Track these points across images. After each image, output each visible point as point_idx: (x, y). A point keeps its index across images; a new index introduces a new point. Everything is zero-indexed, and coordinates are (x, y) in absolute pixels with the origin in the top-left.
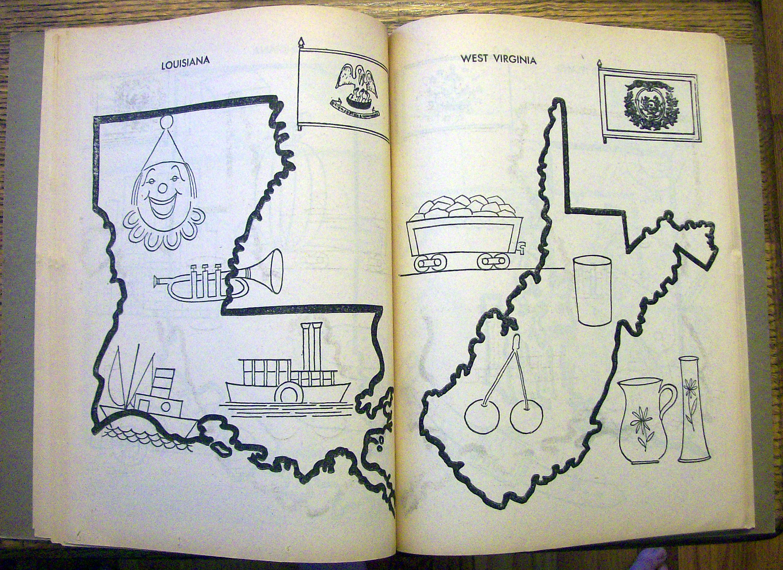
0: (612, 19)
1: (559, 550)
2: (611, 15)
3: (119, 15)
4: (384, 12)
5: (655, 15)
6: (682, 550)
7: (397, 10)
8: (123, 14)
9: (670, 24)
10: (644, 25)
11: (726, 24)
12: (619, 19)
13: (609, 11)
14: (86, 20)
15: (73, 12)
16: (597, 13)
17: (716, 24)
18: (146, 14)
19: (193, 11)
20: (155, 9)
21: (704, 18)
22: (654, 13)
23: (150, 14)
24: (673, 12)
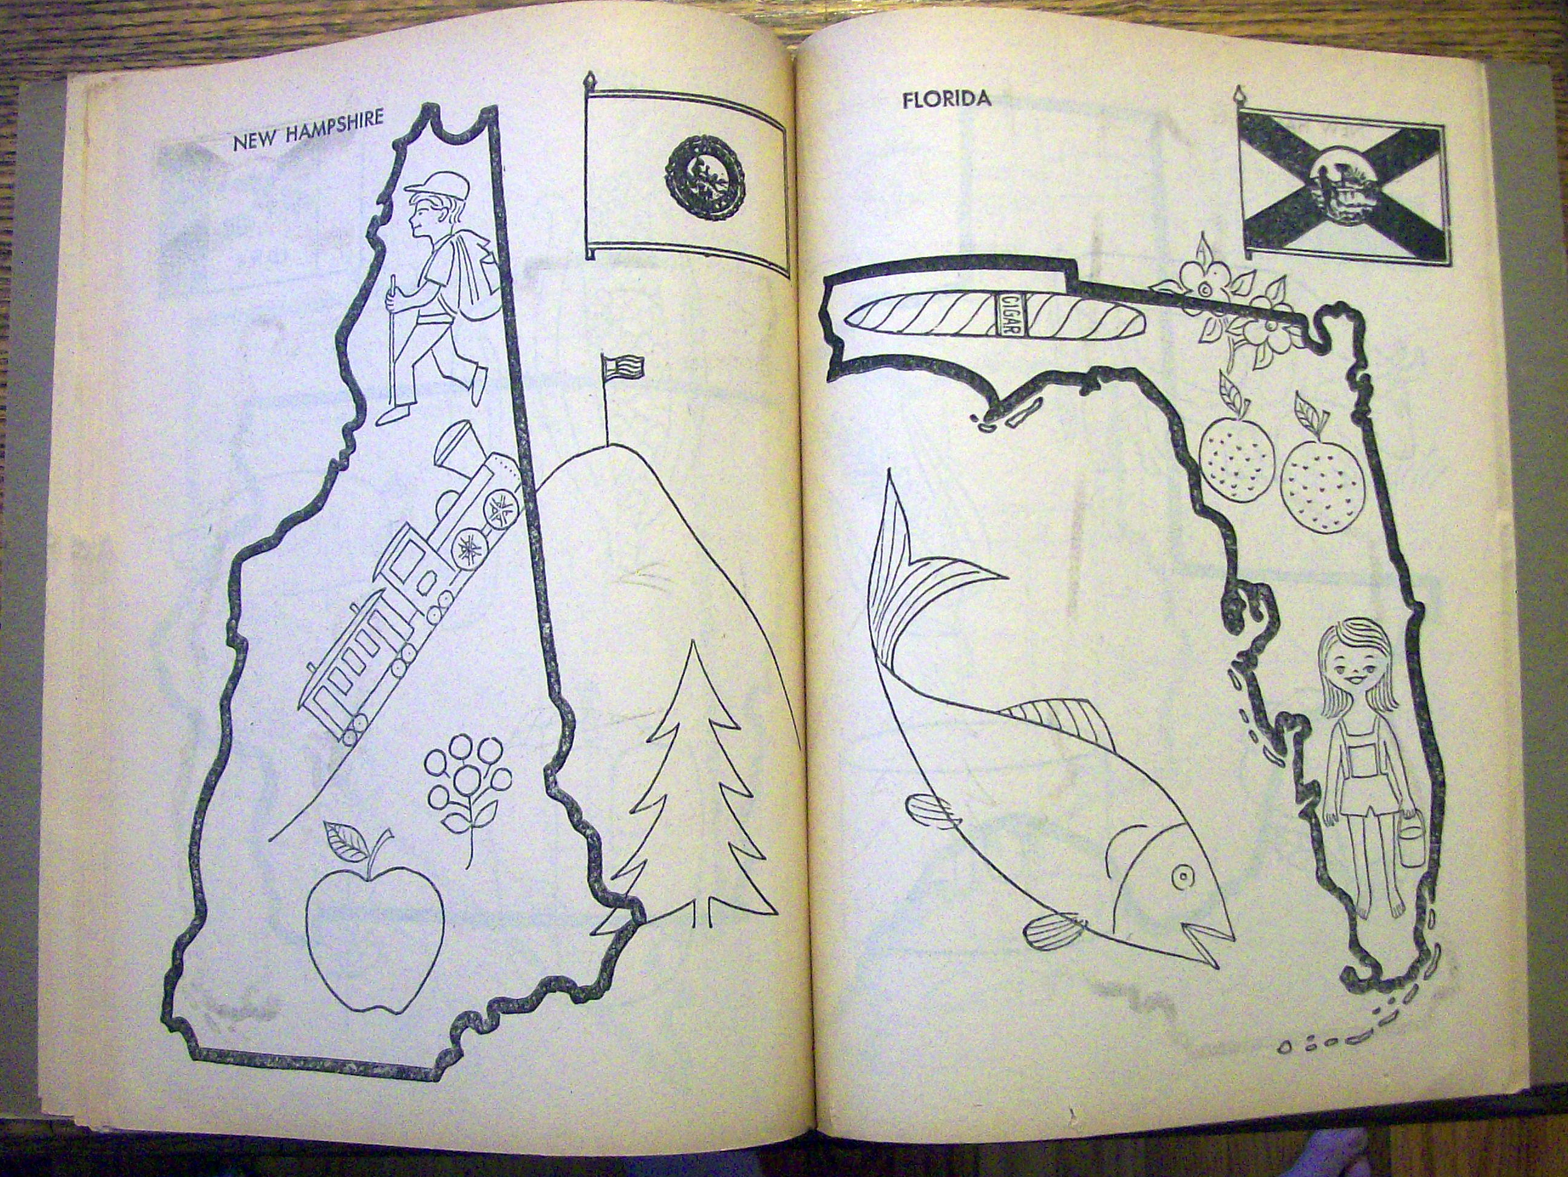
0: (1271, 30)
1: (1150, 1134)
2: (1270, 22)
3: (244, 22)
4: (796, 16)
5: (1359, 21)
6: (1397, 1133)
7: (824, 11)
8: (253, 21)
9: (1392, 40)
10: (1338, 41)
11: (1508, 39)
12: (1286, 29)
13: (1266, 11)
14: (176, 34)
15: (148, 17)
16: (1239, 17)
17: (1486, 39)
18: (298, 22)
19: (397, 14)
20: (318, 10)
21: (1465, 27)
22: (1358, 16)
23: (307, 20)
24: (1396, 15)
